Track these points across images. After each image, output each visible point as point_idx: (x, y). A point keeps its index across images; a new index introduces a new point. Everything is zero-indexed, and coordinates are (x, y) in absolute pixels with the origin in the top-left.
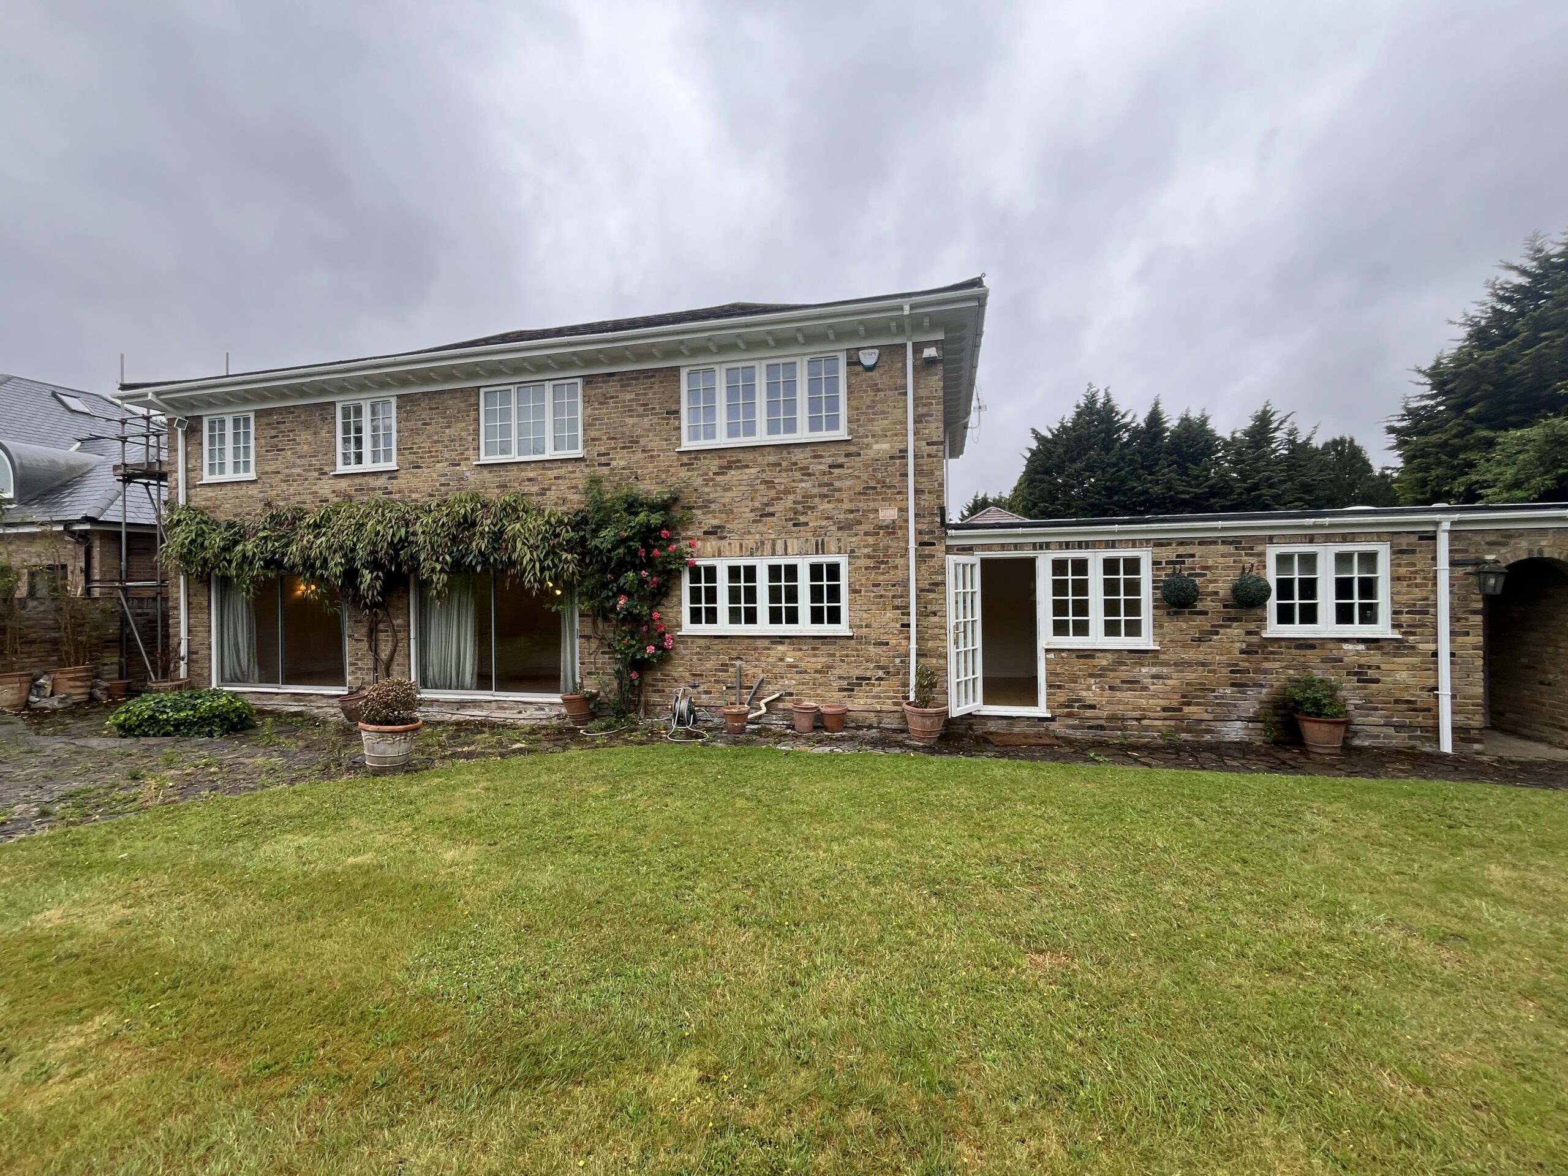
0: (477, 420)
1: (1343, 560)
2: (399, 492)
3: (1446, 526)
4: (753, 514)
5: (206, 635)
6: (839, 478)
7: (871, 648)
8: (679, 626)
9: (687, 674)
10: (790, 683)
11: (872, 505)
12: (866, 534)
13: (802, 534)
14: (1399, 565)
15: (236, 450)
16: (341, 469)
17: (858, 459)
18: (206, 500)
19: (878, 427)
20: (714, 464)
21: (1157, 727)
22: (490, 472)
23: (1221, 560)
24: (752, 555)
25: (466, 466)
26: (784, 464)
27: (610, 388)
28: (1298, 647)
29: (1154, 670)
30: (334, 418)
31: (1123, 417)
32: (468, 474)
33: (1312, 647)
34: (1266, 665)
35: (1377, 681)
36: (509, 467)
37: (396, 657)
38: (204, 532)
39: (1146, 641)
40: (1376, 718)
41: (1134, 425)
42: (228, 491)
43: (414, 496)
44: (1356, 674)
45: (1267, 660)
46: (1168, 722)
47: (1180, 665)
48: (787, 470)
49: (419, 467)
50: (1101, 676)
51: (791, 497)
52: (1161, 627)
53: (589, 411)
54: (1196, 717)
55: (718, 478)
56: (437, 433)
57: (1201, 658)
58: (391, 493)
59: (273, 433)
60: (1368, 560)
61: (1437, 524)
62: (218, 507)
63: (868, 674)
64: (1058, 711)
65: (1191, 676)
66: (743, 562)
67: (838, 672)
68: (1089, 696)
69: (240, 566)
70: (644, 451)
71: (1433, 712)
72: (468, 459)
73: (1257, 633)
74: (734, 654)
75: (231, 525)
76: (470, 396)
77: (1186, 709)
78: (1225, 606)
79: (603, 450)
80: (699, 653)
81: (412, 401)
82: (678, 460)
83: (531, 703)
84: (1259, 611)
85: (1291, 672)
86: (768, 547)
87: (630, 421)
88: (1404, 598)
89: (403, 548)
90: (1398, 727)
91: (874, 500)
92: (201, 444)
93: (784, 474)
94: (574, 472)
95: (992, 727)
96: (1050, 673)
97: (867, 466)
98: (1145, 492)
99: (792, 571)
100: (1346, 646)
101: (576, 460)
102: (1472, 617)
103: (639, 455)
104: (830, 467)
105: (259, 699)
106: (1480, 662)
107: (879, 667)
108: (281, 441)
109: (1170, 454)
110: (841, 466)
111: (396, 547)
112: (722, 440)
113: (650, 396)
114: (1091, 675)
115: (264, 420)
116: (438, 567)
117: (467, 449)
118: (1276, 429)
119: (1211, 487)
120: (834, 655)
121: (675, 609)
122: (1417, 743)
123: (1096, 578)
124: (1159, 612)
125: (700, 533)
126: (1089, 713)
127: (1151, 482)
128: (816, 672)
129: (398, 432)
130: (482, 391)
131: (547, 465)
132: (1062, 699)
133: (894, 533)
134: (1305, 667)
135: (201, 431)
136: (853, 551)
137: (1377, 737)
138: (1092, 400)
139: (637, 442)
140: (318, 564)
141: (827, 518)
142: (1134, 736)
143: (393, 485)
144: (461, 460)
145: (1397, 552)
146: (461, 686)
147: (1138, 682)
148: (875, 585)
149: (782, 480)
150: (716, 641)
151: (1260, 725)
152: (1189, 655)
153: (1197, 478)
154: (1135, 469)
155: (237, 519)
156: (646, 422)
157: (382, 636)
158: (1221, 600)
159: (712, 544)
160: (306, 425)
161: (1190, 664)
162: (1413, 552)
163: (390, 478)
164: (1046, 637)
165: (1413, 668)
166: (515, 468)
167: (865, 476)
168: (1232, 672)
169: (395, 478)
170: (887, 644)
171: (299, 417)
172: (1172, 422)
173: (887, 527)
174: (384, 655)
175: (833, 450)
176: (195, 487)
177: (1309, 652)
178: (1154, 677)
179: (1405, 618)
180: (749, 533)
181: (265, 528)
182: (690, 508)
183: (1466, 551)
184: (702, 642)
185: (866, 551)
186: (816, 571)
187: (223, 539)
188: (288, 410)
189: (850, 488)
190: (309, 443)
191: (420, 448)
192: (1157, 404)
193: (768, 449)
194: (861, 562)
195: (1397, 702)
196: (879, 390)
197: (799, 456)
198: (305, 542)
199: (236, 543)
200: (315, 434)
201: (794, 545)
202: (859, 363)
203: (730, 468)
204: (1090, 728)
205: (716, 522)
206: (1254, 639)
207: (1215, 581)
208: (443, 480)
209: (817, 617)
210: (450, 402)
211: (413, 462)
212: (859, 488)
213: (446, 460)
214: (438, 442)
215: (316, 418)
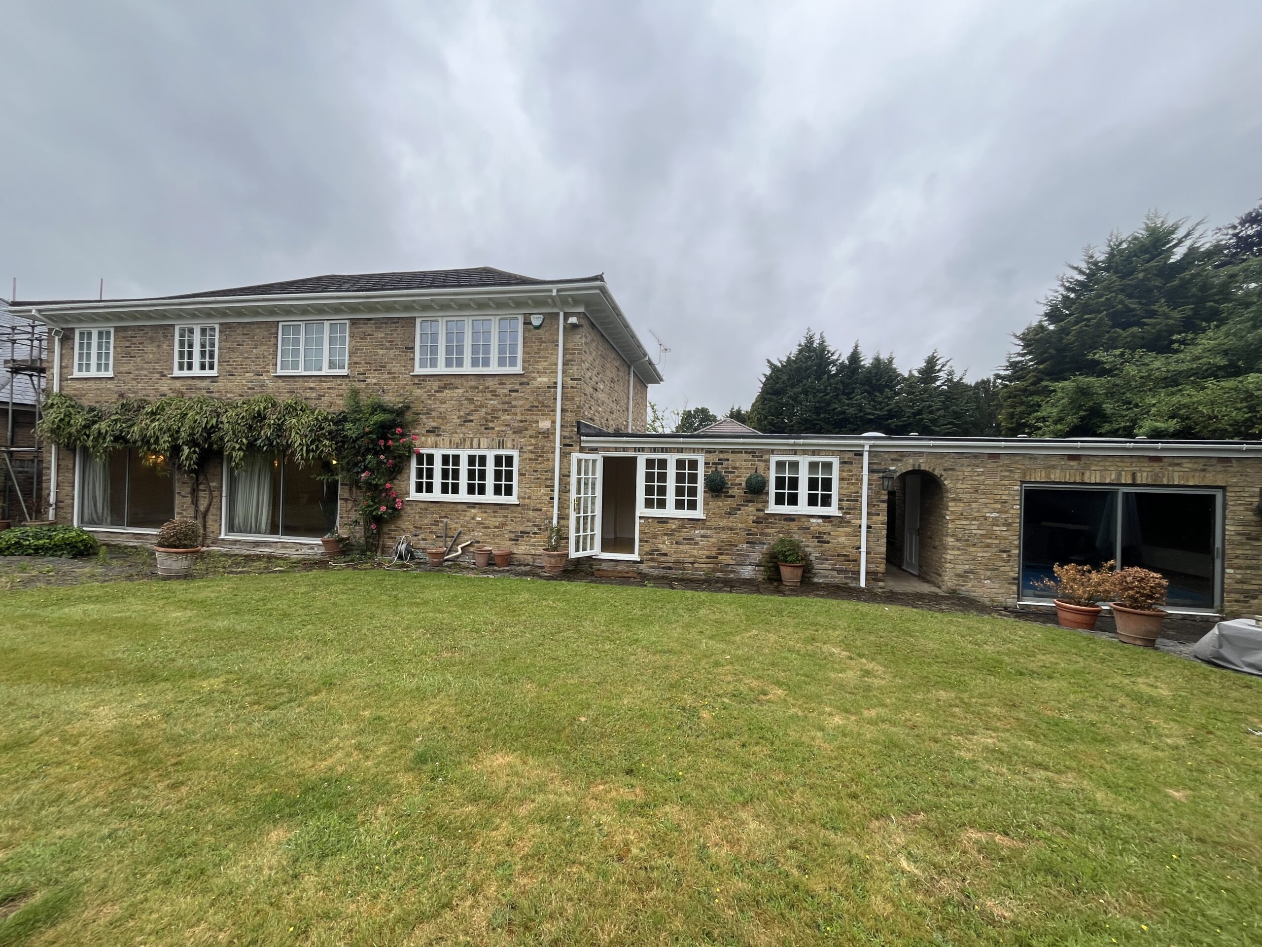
0: (276, 345)
1: (813, 466)
2: (218, 392)
3: (867, 448)
4: (459, 421)
5: (70, 489)
6: (515, 399)
7: (531, 513)
8: (408, 494)
9: (411, 527)
10: (478, 534)
11: (535, 418)
12: (531, 437)
13: (490, 435)
14: (843, 471)
15: (99, 356)
16: (177, 373)
17: (527, 387)
18: (75, 390)
19: (540, 366)
20: (435, 385)
21: (702, 569)
22: (283, 381)
23: (744, 463)
24: (457, 447)
25: (267, 376)
26: (481, 387)
27: (369, 328)
28: (785, 520)
29: (703, 532)
30: (173, 336)
31: (832, 355)
32: (267, 382)
33: (793, 520)
34: (767, 531)
35: (828, 542)
36: (297, 379)
37: (211, 509)
38: (71, 414)
39: (698, 513)
40: (827, 565)
41: (840, 361)
42: (91, 384)
43: (229, 395)
44: (817, 537)
45: (767, 527)
46: (709, 566)
47: (718, 529)
48: (482, 392)
49: (233, 375)
50: (671, 535)
51: (484, 410)
52: (708, 504)
53: (353, 343)
54: (725, 562)
55: (438, 395)
56: (247, 352)
57: (730, 525)
58: (212, 392)
59: (128, 344)
60: (828, 466)
61: (863, 446)
62: (84, 395)
63: (528, 530)
64: (645, 557)
65: (724, 536)
66: (451, 452)
67: (509, 528)
68: (664, 548)
69: (96, 440)
70: (389, 373)
71: (857, 561)
72: (268, 372)
73: (763, 510)
74: (443, 514)
75: (92, 410)
76: (271, 327)
77: (720, 557)
78: (745, 493)
79: (361, 370)
80: (419, 513)
81: (230, 328)
82: (412, 381)
83: (305, 544)
84: (764, 497)
85: (781, 535)
86: (468, 443)
87: (381, 352)
88: (844, 491)
89: (214, 432)
90: (839, 571)
91: (537, 415)
92: (73, 349)
93: (480, 395)
94: (341, 385)
95: (604, 566)
96: (641, 532)
97: (533, 392)
98: (843, 412)
99: (483, 460)
100: (813, 520)
101: (343, 376)
102: (882, 504)
103: (386, 376)
104: (510, 391)
105: (109, 537)
106: (884, 532)
107: (535, 526)
108: (133, 350)
109: (864, 385)
110: (517, 391)
111: (210, 431)
112: (441, 369)
113: (395, 335)
114: (666, 534)
115: (122, 334)
116: (237, 446)
117: (268, 365)
118: (939, 371)
119: (890, 411)
120: (507, 517)
121: (406, 482)
122: (849, 581)
123: (671, 471)
124: (707, 495)
125: (424, 432)
126: (663, 559)
127: (848, 405)
128: (495, 527)
129: (220, 349)
130: (280, 324)
131: (323, 379)
132: (647, 549)
133: (548, 437)
134: (788, 532)
135: (73, 339)
136: (522, 448)
137: (827, 577)
138: (810, 340)
139: (385, 367)
140: (152, 441)
141: (506, 425)
142: (689, 573)
143: (214, 387)
144: (264, 372)
145: (843, 463)
146: (258, 531)
147: (693, 539)
148: (535, 471)
149: (479, 398)
150: (432, 505)
151: (762, 568)
152: (724, 523)
153: (880, 403)
154: (837, 395)
155: (97, 405)
156: (391, 354)
157: (202, 494)
158: (743, 489)
159: (431, 439)
160: (152, 340)
161: (723, 529)
162: (851, 463)
163: (212, 382)
164: (641, 509)
165: (848, 534)
166: (301, 379)
167: (531, 399)
168: (748, 534)
169: (216, 382)
170: (541, 510)
171: (147, 333)
172: (867, 361)
173: (544, 433)
174: (202, 508)
175: (512, 380)
176: (67, 380)
177: (791, 523)
178: (702, 536)
179: (845, 503)
180: (456, 433)
181: (117, 413)
182: (419, 414)
183: (880, 464)
184: (422, 505)
185: (530, 448)
186: (498, 460)
187: (85, 420)
188: (140, 328)
189: (521, 406)
190: (154, 353)
191: (234, 361)
192: (856, 347)
193: (471, 377)
194: (526, 456)
195: (839, 555)
196: (543, 342)
197: (491, 383)
198: (143, 425)
199: (95, 422)
200: (159, 346)
201: (484, 442)
202: (530, 323)
203: (446, 388)
204: (663, 568)
205: (434, 424)
206: (761, 514)
207: (740, 477)
208: (250, 385)
209: (497, 490)
210: (258, 331)
211: (229, 371)
212: (527, 407)
213: (253, 371)
214: (248, 358)
215: (160, 335)
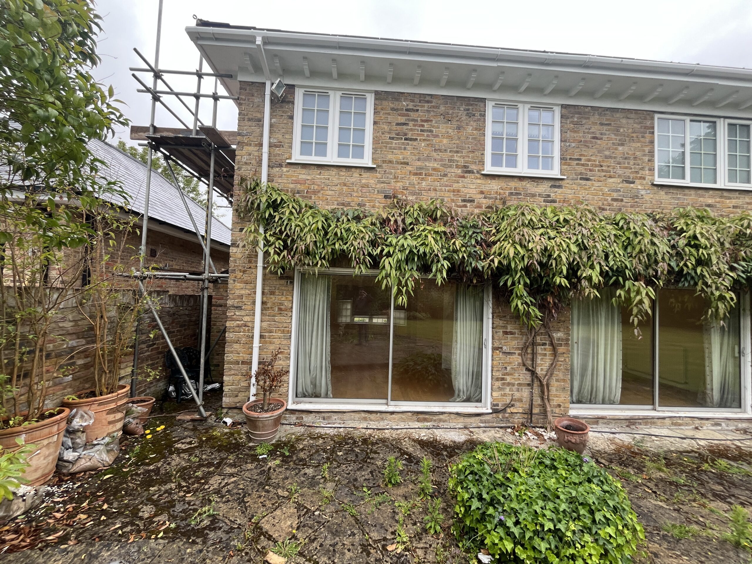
0: (652, 142)
2: (564, 201)
16: (489, 169)
22: (666, 193)
25: (642, 184)
30: (483, 115)
32: (643, 192)
36: (687, 191)
37: (554, 372)
49: (588, 179)
56: (609, 149)
58: (554, 202)
59: (401, 120)
72: (643, 178)
76: (645, 118)
81: (579, 113)
108: (412, 131)
115: (388, 104)
117: (642, 169)
129: (564, 141)
130: (656, 116)
131: (725, 194)
135: (293, 103)
143: (557, 194)
144: (637, 178)
157: (539, 349)
163: (553, 186)
166: (693, 192)
169: (560, 187)
171: (438, 107)
176: (283, 165)
190: (451, 138)
191: (589, 160)
200: (459, 128)
208: (615, 195)
210: (624, 121)
211: (581, 174)
213: (619, 176)
214: (611, 157)
215: (461, 112)
